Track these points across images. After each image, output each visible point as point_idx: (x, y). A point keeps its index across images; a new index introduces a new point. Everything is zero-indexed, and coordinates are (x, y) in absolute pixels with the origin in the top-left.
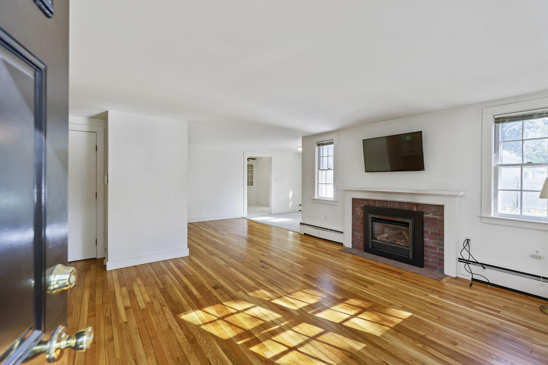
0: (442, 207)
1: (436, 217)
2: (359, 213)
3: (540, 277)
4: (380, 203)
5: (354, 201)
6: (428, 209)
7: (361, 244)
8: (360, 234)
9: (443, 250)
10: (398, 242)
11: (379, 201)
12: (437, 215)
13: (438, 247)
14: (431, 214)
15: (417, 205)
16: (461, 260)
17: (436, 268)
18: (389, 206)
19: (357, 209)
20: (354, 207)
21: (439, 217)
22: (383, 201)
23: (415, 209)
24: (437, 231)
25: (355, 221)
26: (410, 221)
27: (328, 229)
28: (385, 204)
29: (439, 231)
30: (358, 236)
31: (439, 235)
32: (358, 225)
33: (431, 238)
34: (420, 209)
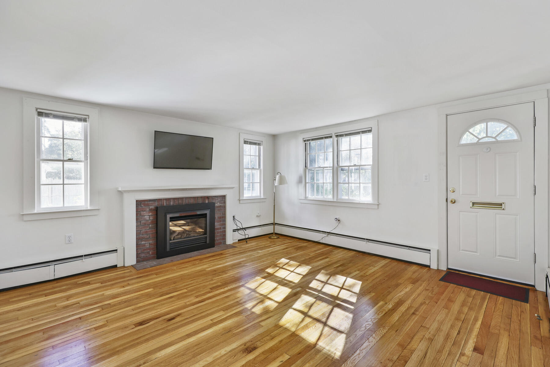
0: (224, 197)
1: (221, 205)
2: (147, 217)
3: (261, 225)
4: (175, 200)
5: (139, 203)
6: (216, 200)
7: (150, 253)
8: (149, 241)
9: (225, 228)
10: (192, 235)
11: (174, 199)
12: (221, 203)
13: (222, 227)
14: (218, 203)
15: (208, 198)
16: (234, 231)
17: (220, 243)
18: (184, 203)
19: (145, 212)
20: (139, 210)
21: (222, 204)
22: (178, 199)
23: (207, 202)
24: (221, 215)
25: (141, 228)
26: (207, 212)
27: (82, 256)
28: (180, 201)
29: (223, 214)
30: (147, 244)
31: (223, 217)
32: (147, 232)
33: (218, 222)
34: (211, 201)
